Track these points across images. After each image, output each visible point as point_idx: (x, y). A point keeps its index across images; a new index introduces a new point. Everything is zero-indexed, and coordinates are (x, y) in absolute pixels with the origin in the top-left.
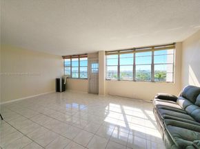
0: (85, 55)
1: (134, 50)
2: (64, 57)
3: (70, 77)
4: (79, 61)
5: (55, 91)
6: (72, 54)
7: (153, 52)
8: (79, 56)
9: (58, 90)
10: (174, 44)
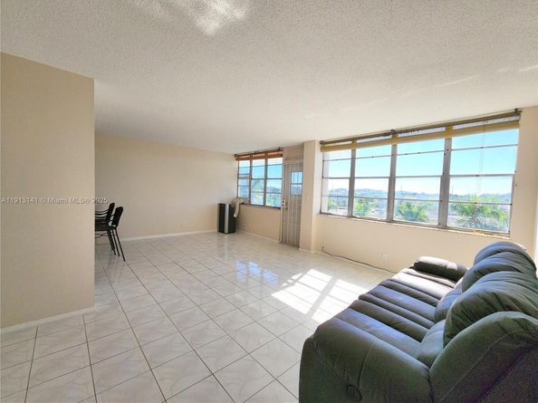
0: (278, 152)
1: (393, 136)
2: (238, 157)
3: (247, 203)
4: (266, 166)
5: (216, 230)
6: (252, 150)
7: (449, 141)
8: (266, 155)
9: (221, 230)
10: (517, 112)
